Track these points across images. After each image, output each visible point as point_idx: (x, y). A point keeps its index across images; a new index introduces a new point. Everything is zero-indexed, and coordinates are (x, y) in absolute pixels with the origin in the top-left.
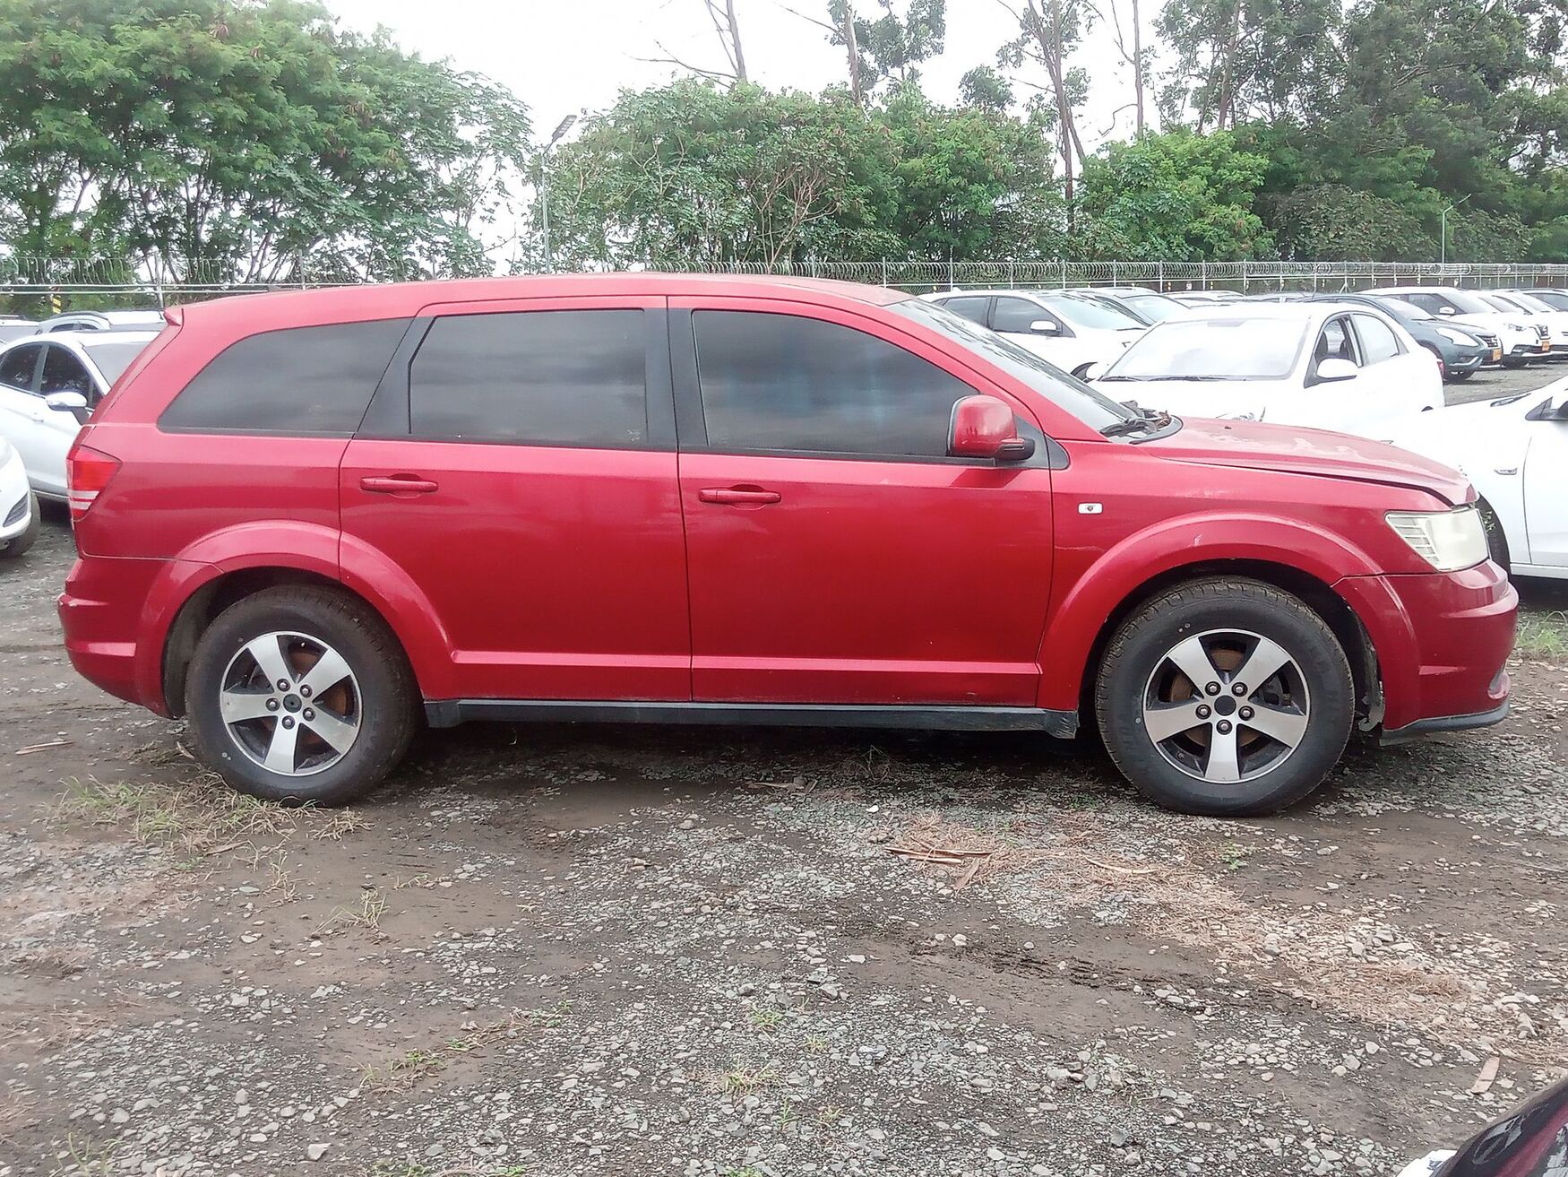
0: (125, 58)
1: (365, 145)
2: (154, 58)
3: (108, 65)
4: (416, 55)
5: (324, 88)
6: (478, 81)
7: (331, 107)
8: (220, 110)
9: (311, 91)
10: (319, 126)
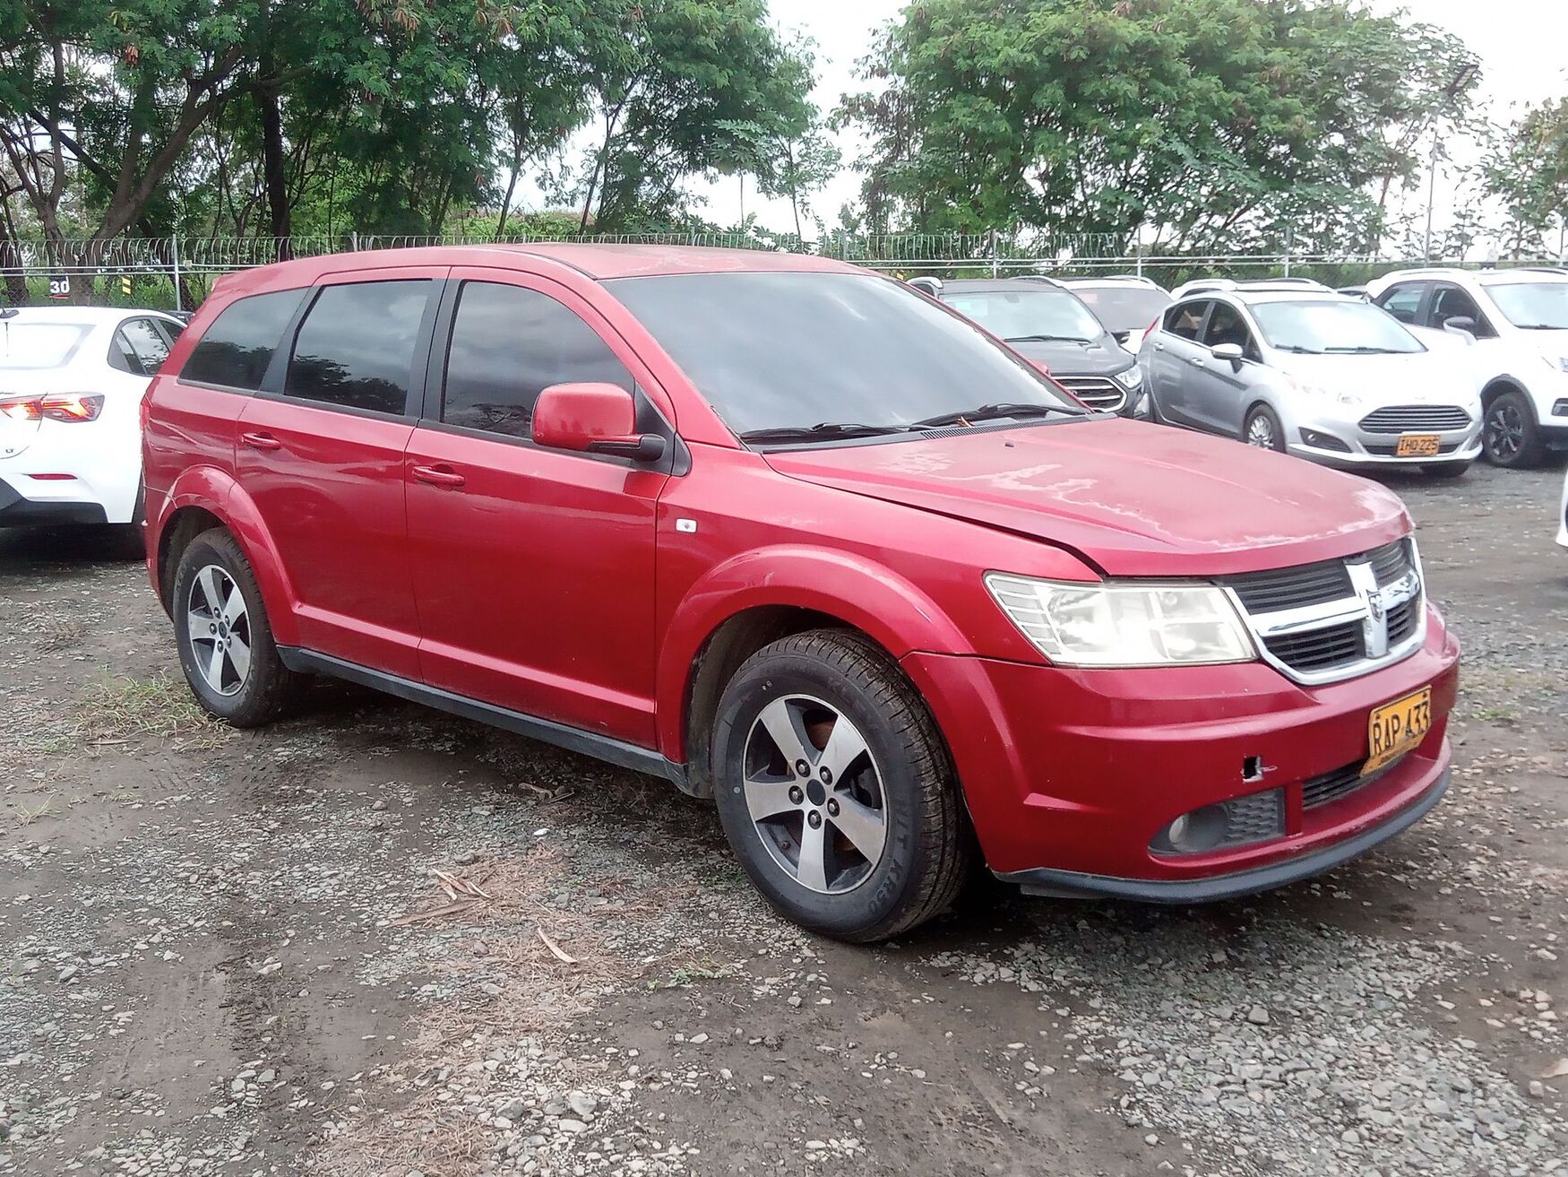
0: (1031, 44)
1: (1274, 113)
2: (1056, 41)
3: (1013, 52)
4: (1363, 12)
5: (1239, 56)
6: (1426, 34)
7: (1245, 75)
8: (1112, 87)
9: (1228, 61)
10: (1226, 96)
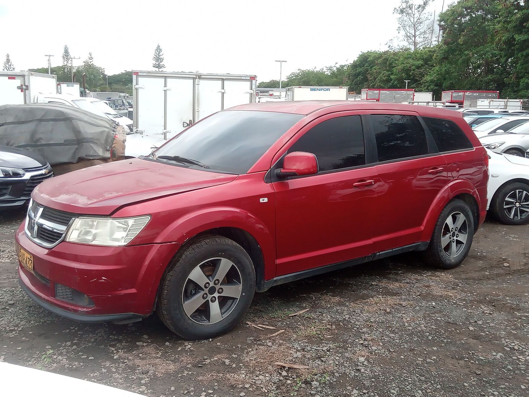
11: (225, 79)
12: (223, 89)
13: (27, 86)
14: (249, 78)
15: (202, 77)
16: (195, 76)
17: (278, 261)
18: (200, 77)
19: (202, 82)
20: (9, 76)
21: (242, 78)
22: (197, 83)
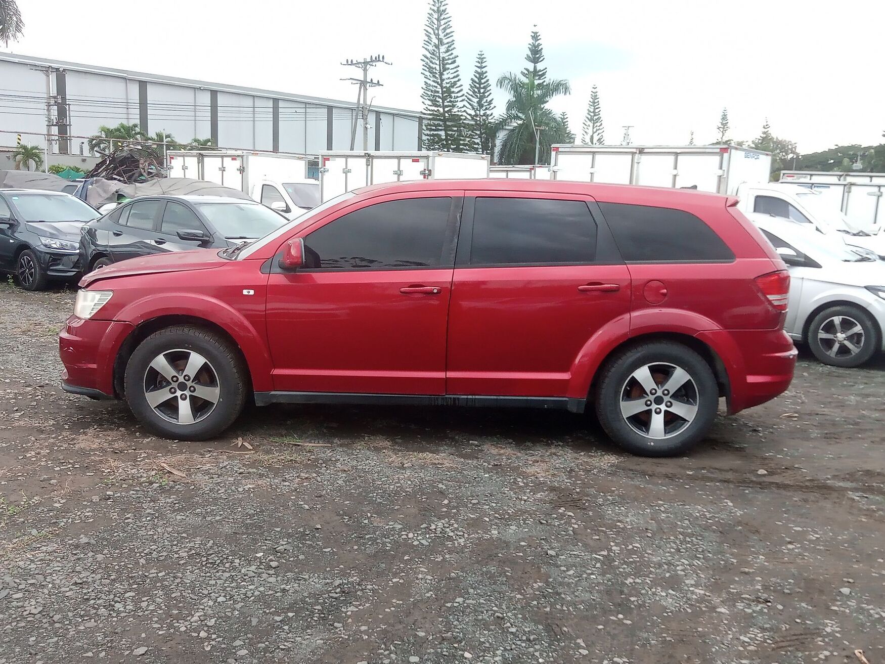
11: (680, 153)
12: (676, 168)
13: (430, 171)
14: (718, 150)
15: (646, 150)
16: (634, 150)
17: (277, 372)
18: (641, 151)
19: (644, 158)
20: (413, 158)
21: (707, 150)
22: (636, 161)
